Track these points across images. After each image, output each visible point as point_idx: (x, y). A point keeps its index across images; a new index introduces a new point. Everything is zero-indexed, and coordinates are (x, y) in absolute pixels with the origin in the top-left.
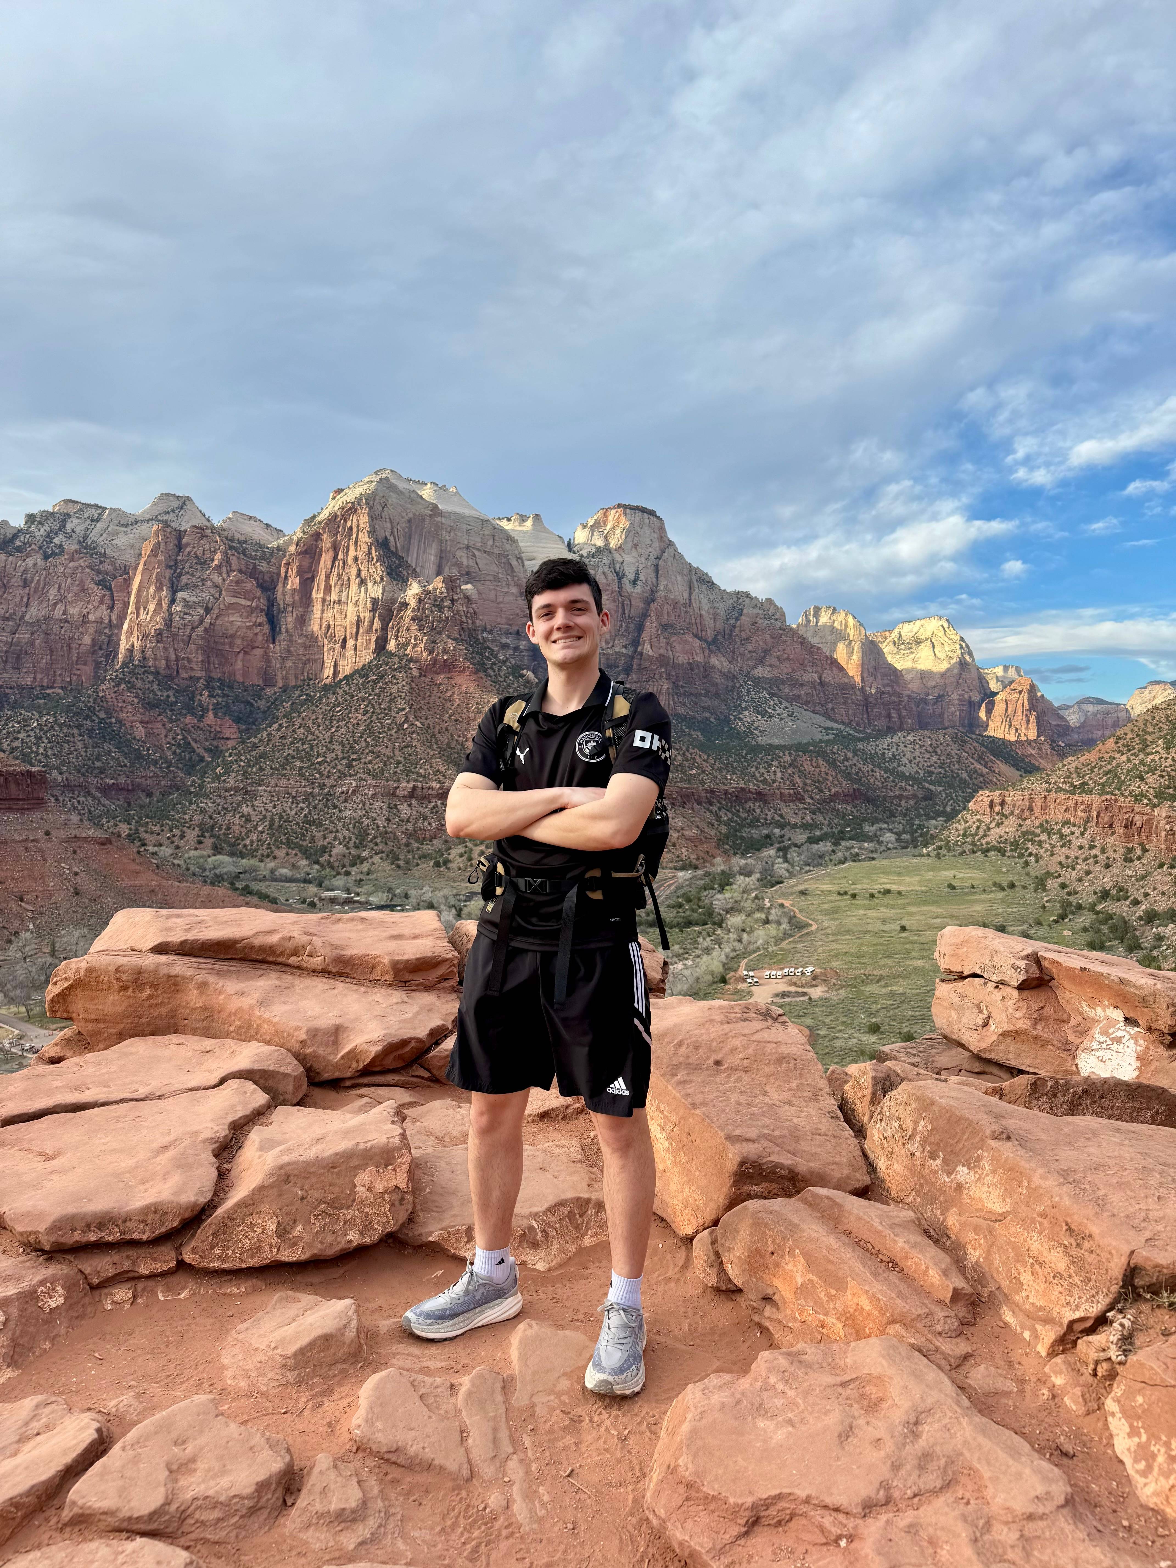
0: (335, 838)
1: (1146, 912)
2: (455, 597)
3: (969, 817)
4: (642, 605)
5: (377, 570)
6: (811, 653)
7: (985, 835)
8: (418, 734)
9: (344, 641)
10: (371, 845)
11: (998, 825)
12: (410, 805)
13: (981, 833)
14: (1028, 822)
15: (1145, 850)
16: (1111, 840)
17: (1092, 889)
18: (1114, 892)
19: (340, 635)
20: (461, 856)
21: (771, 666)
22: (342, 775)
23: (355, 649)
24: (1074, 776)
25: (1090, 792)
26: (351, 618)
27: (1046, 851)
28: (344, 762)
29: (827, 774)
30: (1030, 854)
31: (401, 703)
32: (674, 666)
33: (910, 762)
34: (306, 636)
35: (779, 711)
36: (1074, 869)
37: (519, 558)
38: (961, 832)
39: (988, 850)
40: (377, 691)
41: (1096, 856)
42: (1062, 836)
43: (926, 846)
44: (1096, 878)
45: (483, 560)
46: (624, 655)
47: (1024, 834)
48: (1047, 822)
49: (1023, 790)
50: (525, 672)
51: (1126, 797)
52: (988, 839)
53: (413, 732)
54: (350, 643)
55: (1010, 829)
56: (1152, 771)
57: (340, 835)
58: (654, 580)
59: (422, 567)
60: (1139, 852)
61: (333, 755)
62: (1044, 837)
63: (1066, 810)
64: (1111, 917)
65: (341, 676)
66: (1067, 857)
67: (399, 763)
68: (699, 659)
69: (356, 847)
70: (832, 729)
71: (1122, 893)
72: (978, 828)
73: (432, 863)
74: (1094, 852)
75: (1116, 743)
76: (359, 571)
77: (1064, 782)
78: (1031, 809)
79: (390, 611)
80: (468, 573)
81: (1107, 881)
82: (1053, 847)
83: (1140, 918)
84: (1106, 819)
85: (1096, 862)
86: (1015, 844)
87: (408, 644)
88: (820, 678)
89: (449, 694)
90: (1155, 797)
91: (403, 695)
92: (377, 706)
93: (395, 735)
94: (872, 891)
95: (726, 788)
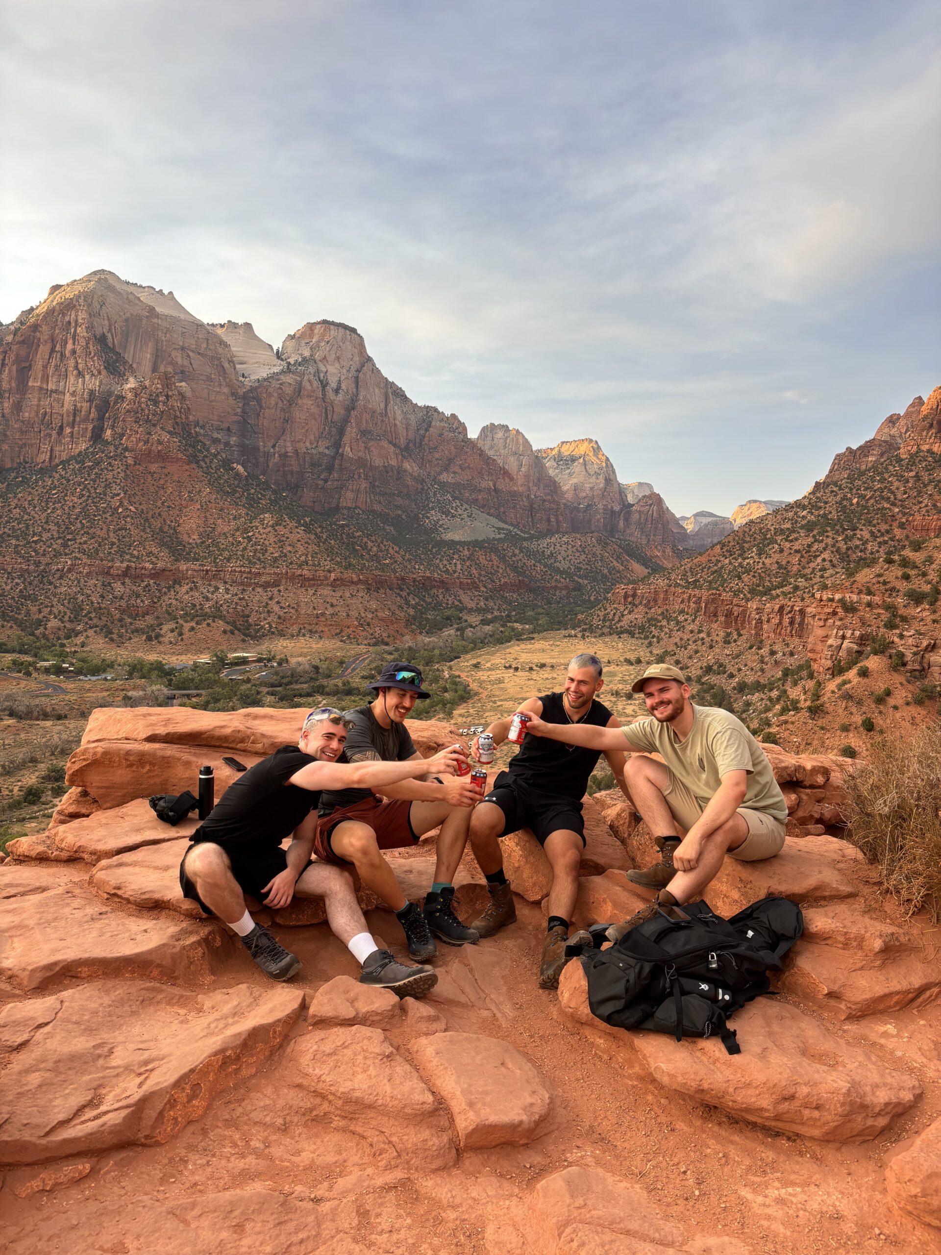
0: (50, 613)
1: (739, 683)
2: (170, 393)
3: (608, 605)
4: (343, 412)
5: (97, 363)
6: (488, 464)
7: (620, 621)
8: (132, 518)
9: (61, 428)
10: (86, 619)
11: (630, 612)
12: (123, 584)
13: (617, 619)
14: (653, 610)
15: (740, 635)
16: (715, 626)
17: (699, 664)
18: (715, 667)
19: (57, 422)
20: (172, 631)
21: (454, 473)
22: (57, 554)
23: (72, 436)
24: (689, 574)
25: (701, 587)
26: (68, 406)
27: (666, 633)
28: (60, 541)
29: (498, 567)
30: (654, 637)
31: (116, 489)
32: (372, 468)
33: (564, 559)
34: (23, 422)
35: (460, 512)
36: (686, 649)
37: (231, 361)
38: (602, 618)
39: (622, 633)
40: (93, 477)
41: (703, 639)
42: (678, 622)
43: (574, 628)
44: (702, 656)
45: (197, 360)
46: (326, 455)
47: (649, 620)
48: (667, 611)
49: (649, 584)
50: (235, 465)
51: (727, 592)
52: (622, 624)
53: (128, 516)
54: (68, 430)
55: (638, 616)
56: (747, 572)
57: (55, 610)
58: (355, 390)
59: (139, 364)
60: (736, 637)
61: (49, 535)
62: (664, 623)
63: (682, 602)
64: (712, 687)
65: (57, 461)
66: (681, 639)
67: (113, 544)
68: (393, 463)
69: (71, 621)
70: (503, 529)
71: (721, 669)
72: (614, 614)
73: (144, 638)
74: (701, 635)
75: (722, 549)
76: (77, 363)
77: (681, 579)
78: (655, 600)
79: (107, 402)
80: (182, 372)
81: (710, 658)
82: (671, 630)
83: (734, 688)
84: (712, 609)
85: (703, 644)
86: (642, 628)
87: (123, 435)
88: (495, 486)
89: (162, 482)
90: (749, 593)
91: (118, 481)
92: (92, 491)
93: (110, 518)
94: (531, 665)
95: (415, 576)
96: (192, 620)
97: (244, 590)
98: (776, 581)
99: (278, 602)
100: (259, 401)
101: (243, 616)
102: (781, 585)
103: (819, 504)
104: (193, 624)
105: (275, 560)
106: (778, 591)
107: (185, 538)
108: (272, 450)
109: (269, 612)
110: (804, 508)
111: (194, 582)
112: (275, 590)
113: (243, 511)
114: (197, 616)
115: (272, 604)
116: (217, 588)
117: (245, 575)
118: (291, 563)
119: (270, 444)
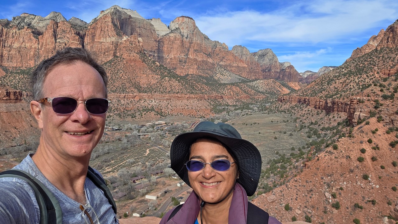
1: (323, 128)
2: (136, 41)
3: (277, 103)
4: (189, 44)
5: (114, 33)
6: (235, 58)
8: (126, 80)
9: (104, 53)
11: (284, 105)
12: (124, 100)
13: (280, 107)
14: (292, 104)
16: (314, 108)
17: (309, 122)
18: (314, 122)
19: (103, 51)
20: (139, 115)
21: (224, 61)
23: (108, 55)
24: (304, 92)
25: (308, 96)
26: (106, 46)
27: (297, 112)
29: (239, 91)
30: (293, 113)
31: (121, 71)
32: (198, 61)
33: (261, 88)
35: (227, 74)
36: (304, 117)
37: (154, 31)
38: (275, 107)
39: (281, 112)
40: (114, 67)
41: (309, 113)
42: (301, 108)
43: (265, 110)
44: (309, 119)
45: (144, 31)
46: (184, 58)
47: (291, 107)
48: (297, 104)
49: (291, 95)
50: (156, 62)
51: (318, 97)
52: (281, 109)
55: (287, 106)
56: (324, 90)
58: (192, 37)
59: (127, 32)
60: (321, 112)
62: (296, 108)
64: (313, 129)
66: (302, 113)
67: (121, 88)
68: (205, 59)
70: (241, 79)
71: (316, 123)
73: (131, 117)
75: (315, 83)
76: (108, 33)
78: (293, 101)
79: (117, 45)
80: (140, 35)
81: (312, 120)
82: (299, 111)
83: (321, 129)
84: (312, 103)
85: (310, 115)
86: (288, 110)
87: (123, 54)
88: (238, 65)
89: (135, 68)
90: (325, 97)
91: (122, 69)
92: (114, 72)
93: (119, 80)
94: (251, 123)
95: (212, 95)
96: (145, 111)
97: (160, 101)
98: (334, 93)
99: (171, 105)
100: (163, 42)
101: (160, 110)
102: (336, 94)
103: (348, 67)
104: (145, 112)
105: (169, 91)
106: (335, 96)
107: (142, 86)
108: (167, 57)
109: (168, 108)
110: (343, 68)
111: (145, 99)
112: (169, 101)
113: (159, 77)
114: (147, 110)
115: (169, 106)
116: (152, 101)
117: (160, 97)
118: (174, 92)
119: (167, 56)
